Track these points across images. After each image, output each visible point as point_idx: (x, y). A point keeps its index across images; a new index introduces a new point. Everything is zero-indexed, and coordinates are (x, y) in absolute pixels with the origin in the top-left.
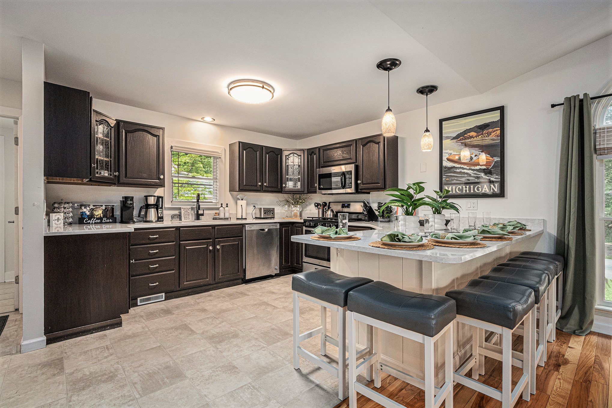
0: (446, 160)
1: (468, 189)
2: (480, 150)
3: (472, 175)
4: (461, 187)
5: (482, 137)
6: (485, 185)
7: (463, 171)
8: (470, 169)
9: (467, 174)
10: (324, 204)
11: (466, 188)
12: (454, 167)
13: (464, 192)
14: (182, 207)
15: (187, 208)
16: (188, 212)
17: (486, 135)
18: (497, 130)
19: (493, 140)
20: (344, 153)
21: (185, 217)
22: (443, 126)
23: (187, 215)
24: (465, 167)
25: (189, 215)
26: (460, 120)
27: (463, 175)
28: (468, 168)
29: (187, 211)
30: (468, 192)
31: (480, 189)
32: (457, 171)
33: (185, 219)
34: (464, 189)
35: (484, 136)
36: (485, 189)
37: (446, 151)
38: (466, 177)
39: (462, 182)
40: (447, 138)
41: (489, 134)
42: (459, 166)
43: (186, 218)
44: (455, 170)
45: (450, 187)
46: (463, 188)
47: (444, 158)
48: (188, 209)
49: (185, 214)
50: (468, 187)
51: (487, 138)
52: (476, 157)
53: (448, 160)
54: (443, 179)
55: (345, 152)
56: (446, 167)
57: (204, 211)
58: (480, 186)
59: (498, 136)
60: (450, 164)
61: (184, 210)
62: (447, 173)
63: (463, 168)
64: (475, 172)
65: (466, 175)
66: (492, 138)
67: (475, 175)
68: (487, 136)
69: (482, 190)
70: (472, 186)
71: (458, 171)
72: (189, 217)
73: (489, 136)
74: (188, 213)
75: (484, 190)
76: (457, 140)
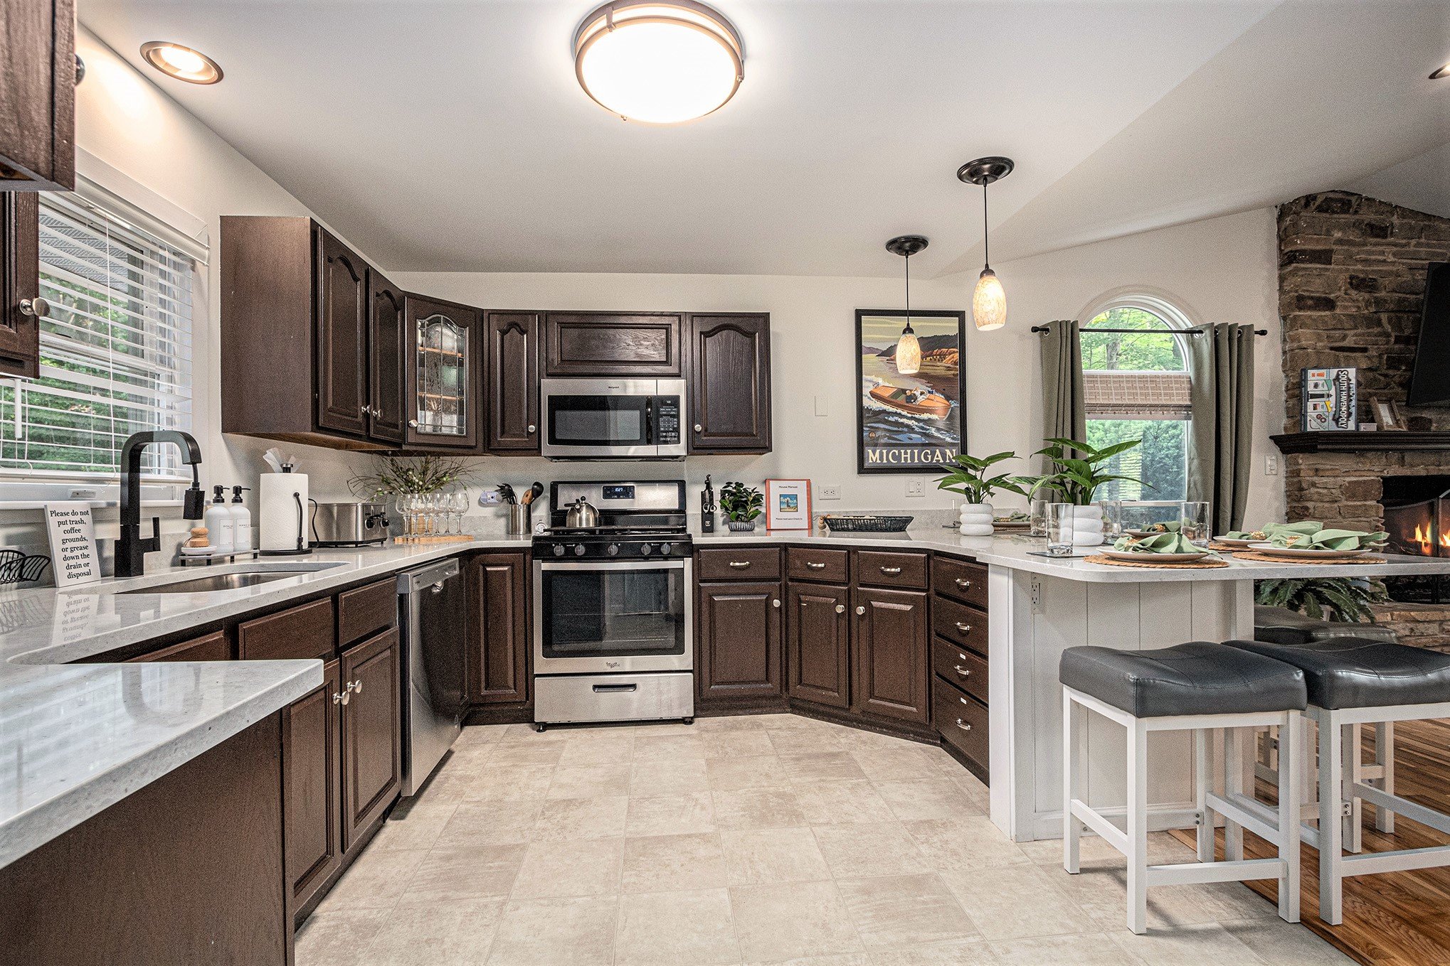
0: (869, 395)
1: (909, 456)
2: (929, 385)
3: (917, 429)
4: (897, 452)
5: (931, 359)
6: (938, 450)
7: (901, 420)
8: (912, 418)
9: (908, 426)
10: (538, 488)
11: (906, 453)
12: (884, 411)
13: (903, 461)
14: (51, 505)
15: (74, 513)
16: (78, 535)
17: (938, 357)
18: (954, 352)
19: (949, 369)
20: (641, 345)
21: (72, 562)
22: (863, 325)
23: (78, 553)
24: (904, 413)
25: (86, 552)
26: (892, 319)
27: (900, 429)
28: (910, 415)
29: (77, 527)
30: (909, 461)
31: (930, 457)
32: (889, 419)
33: (70, 576)
34: (903, 456)
35: (935, 360)
36: (938, 457)
37: (869, 378)
38: (906, 433)
39: (898, 442)
40: (871, 350)
41: (943, 356)
42: (894, 410)
43: (74, 571)
44: (886, 418)
45: (878, 451)
46: (900, 453)
47: (866, 391)
48: (77, 518)
49: (69, 545)
50: (909, 451)
51: (939, 364)
52: (922, 396)
53: (873, 395)
54: (864, 434)
55: (648, 343)
56: (869, 410)
57: (161, 523)
58: (929, 452)
59: (955, 363)
60: (876, 405)
61: (60, 523)
62: (872, 423)
63: (900, 414)
64: (921, 424)
65: (905, 429)
66: (946, 365)
67: (921, 431)
68: (939, 360)
69: (932, 459)
70: (916, 451)
71: (891, 419)
72: (86, 561)
73: (942, 361)
74: (83, 539)
75: (935, 458)
76: (888, 358)
